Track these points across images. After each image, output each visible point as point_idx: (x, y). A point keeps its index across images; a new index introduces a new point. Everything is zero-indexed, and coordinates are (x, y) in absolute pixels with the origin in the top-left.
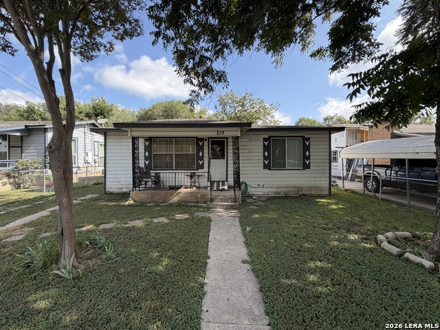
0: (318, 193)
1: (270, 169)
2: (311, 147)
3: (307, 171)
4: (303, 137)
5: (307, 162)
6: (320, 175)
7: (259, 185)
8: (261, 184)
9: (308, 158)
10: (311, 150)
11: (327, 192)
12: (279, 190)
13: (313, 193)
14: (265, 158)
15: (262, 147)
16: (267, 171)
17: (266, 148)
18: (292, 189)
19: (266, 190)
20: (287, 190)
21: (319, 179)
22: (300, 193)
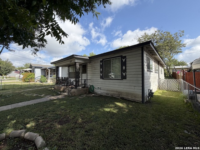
0: (134, 98)
1: (103, 79)
2: (127, 62)
3: (124, 81)
4: (121, 56)
5: (124, 74)
6: (134, 85)
7: (99, 88)
8: (100, 87)
9: (125, 71)
10: (127, 65)
11: (141, 99)
12: (108, 92)
13: (130, 97)
14: (101, 72)
15: (100, 66)
16: (102, 80)
17: (101, 67)
18: (115, 93)
19: (102, 91)
20: (112, 92)
21: (133, 88)
22: (120, 96)
